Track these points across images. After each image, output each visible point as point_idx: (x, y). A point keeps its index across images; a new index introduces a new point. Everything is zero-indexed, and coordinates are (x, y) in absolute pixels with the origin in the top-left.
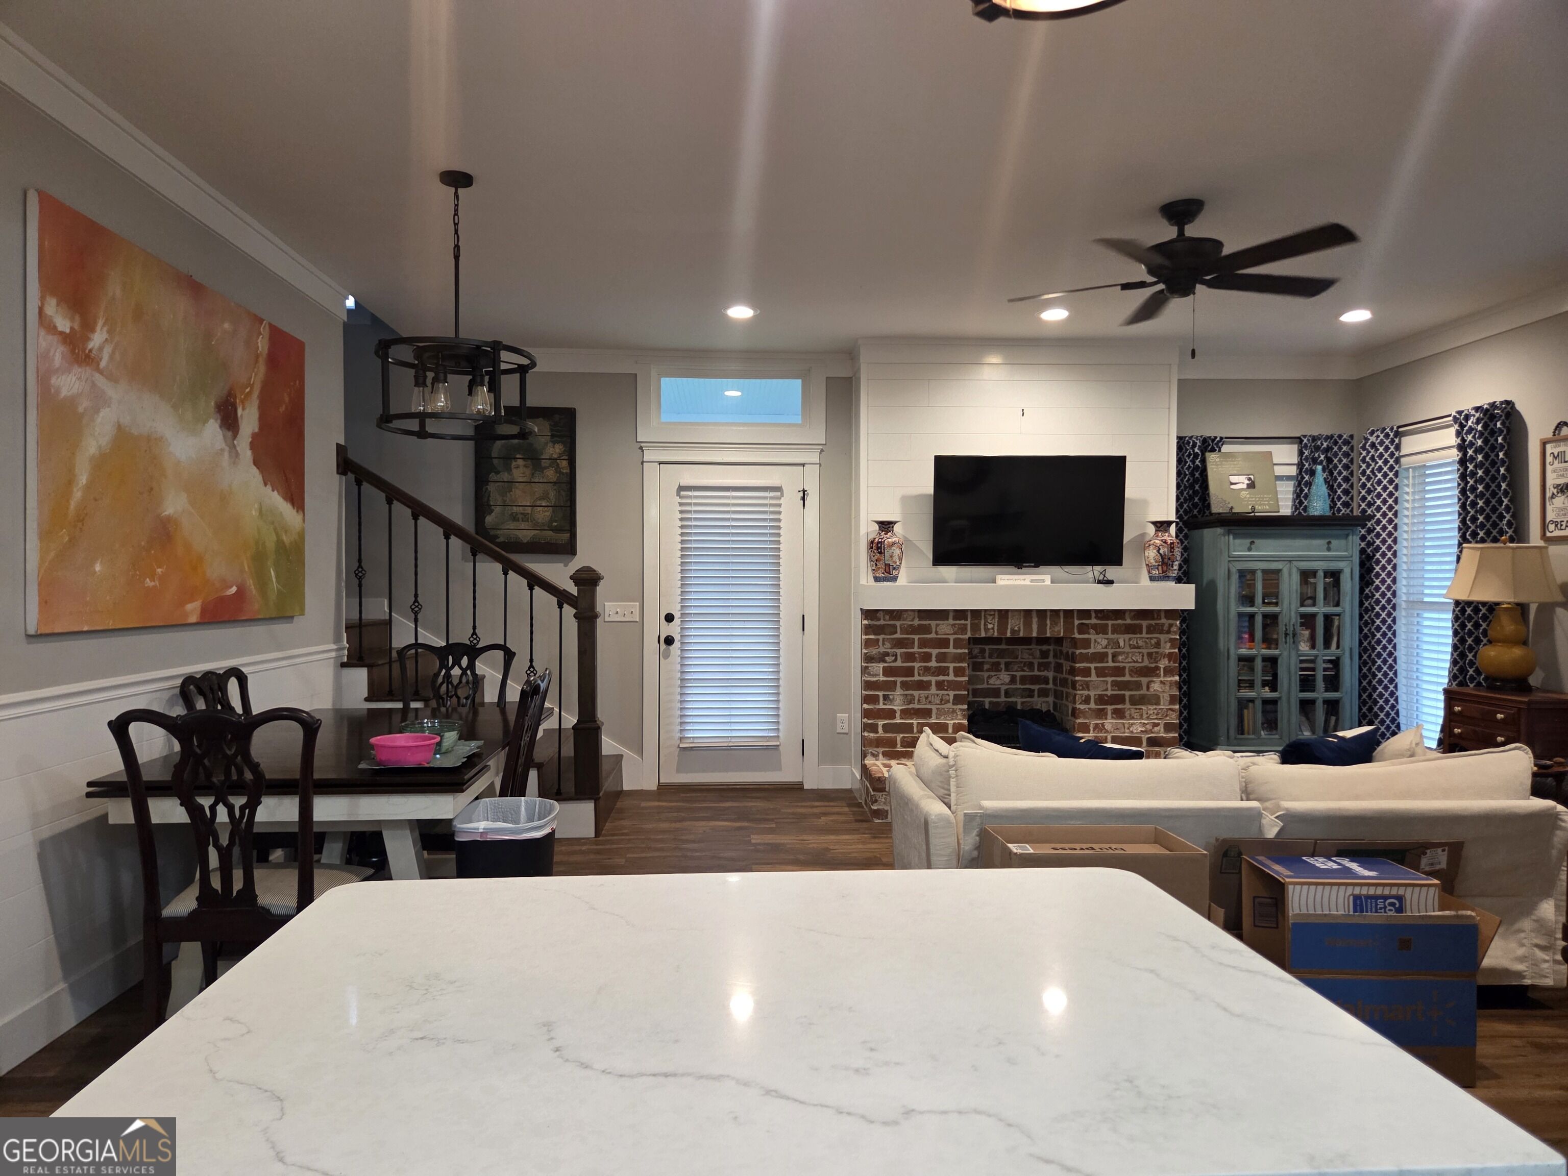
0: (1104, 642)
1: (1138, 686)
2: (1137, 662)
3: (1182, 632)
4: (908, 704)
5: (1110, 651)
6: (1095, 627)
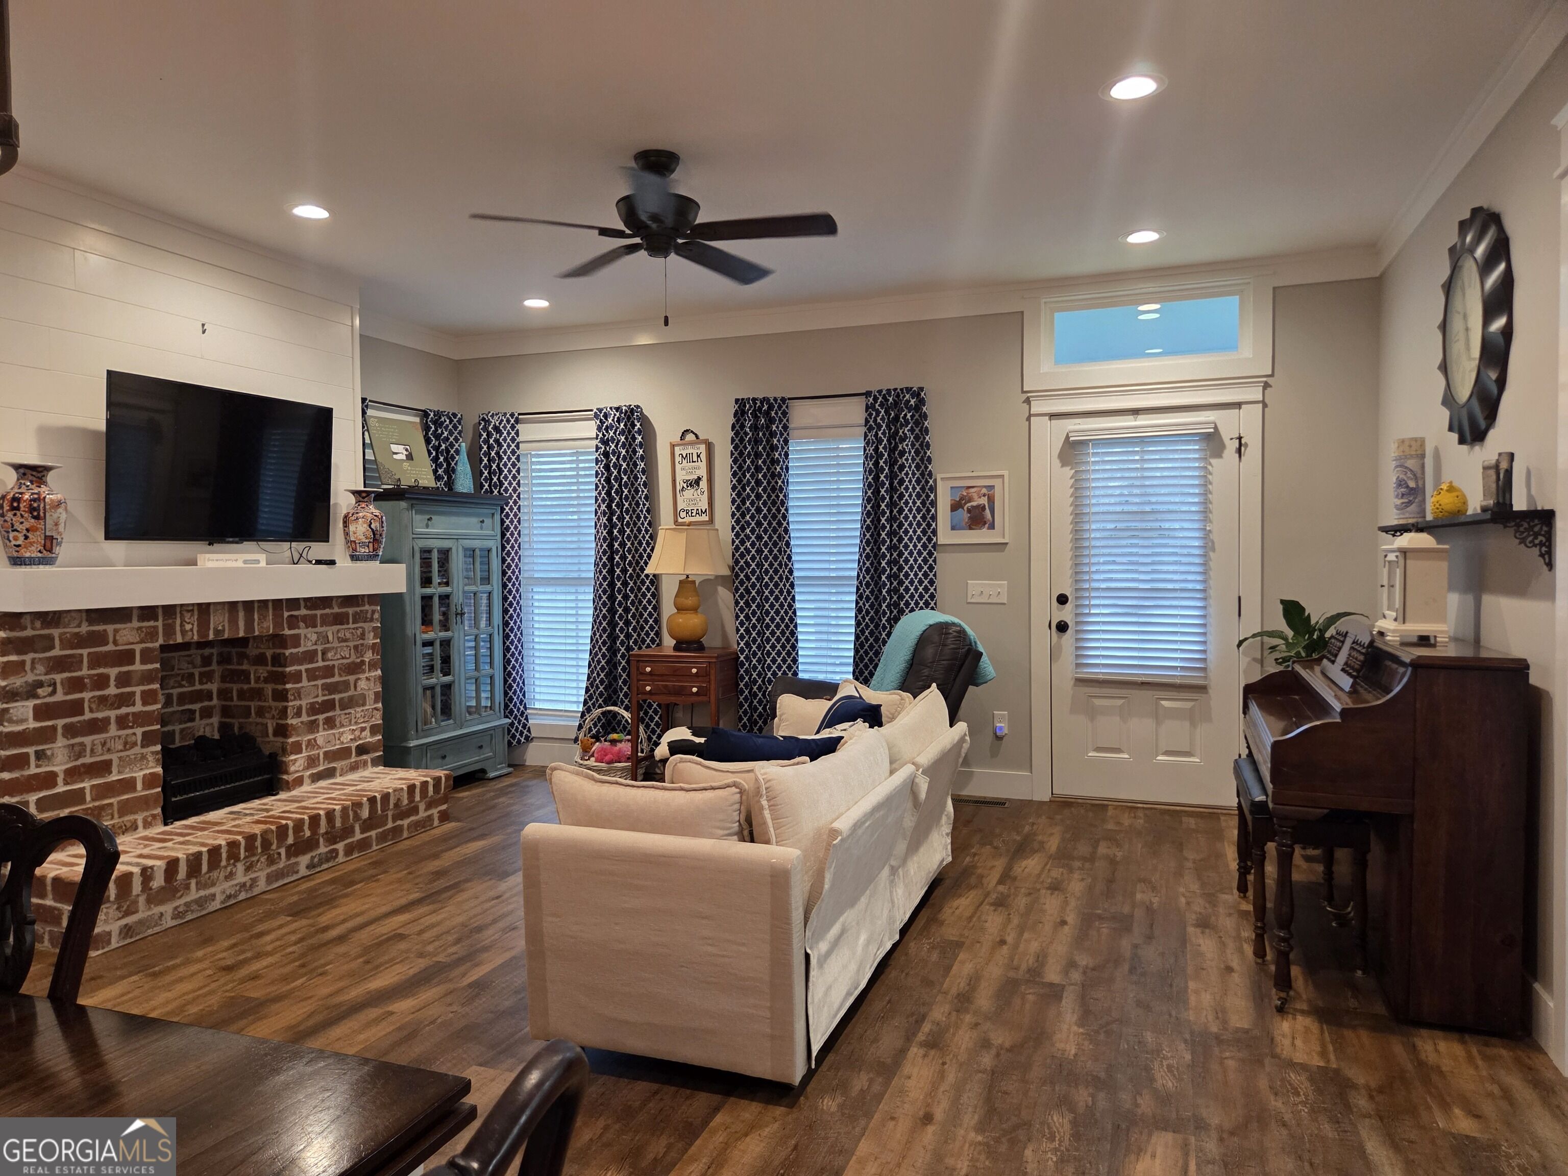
0: (314, 637)
1: (347, 686)
2: (345, 658)
3: (382, 619)
4: (76, 760)
6: (304, 619)
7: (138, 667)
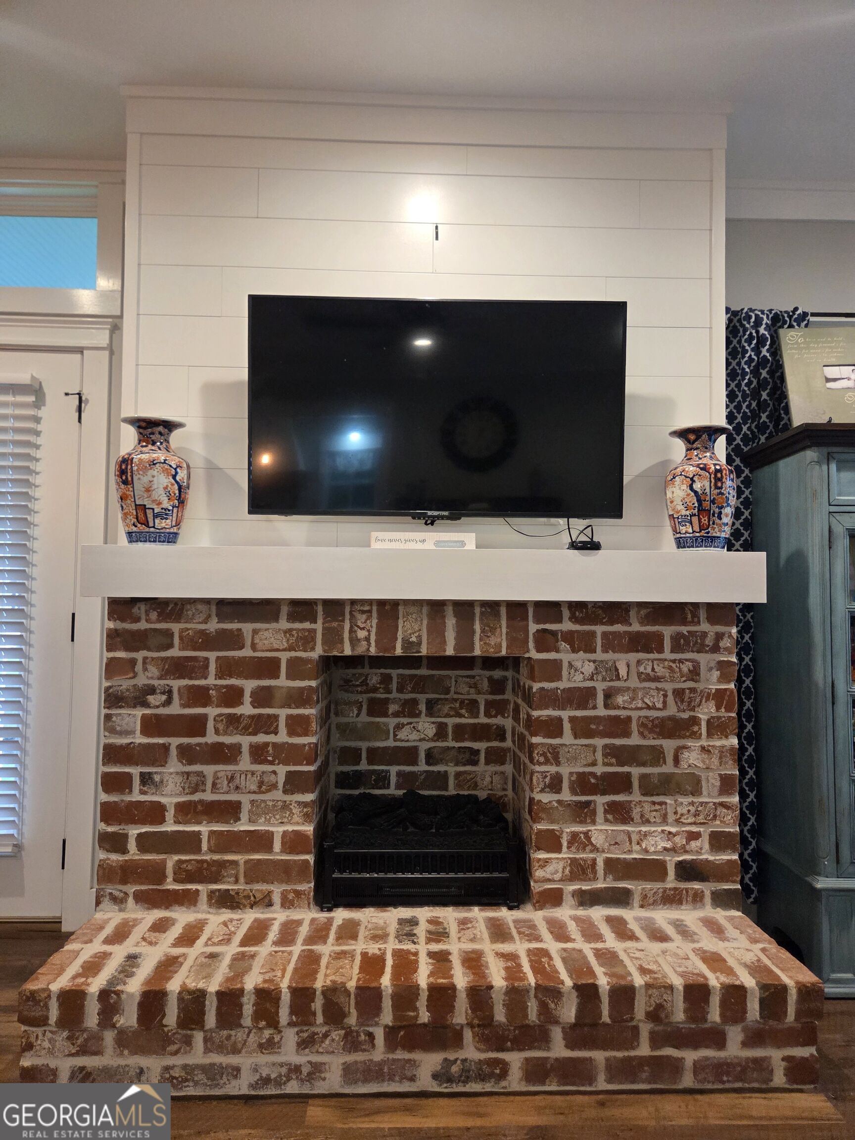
0: (589, 668)
1: (657, 756)
2: (654, 708)
3: (742, 649)
4: (192, 793)
5: (600, 686)
6: (569, 637)
7: (283, 682)
